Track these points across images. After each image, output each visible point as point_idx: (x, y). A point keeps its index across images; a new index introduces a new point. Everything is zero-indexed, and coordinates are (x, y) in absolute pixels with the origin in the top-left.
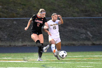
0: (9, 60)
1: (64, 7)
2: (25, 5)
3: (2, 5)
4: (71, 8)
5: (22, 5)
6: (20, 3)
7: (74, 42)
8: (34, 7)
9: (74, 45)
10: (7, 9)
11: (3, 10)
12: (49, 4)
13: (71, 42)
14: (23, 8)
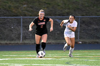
0: (33, 57)
1: (88, 6)
2: (49, 4)
3: (27, 4)
4: (95, 7)
5: (47, 4)
6: (45, 3)
7: (97, 40)
8: (59, 6)
9: (97, 43)
10: (32, 7)
11: (28, 9)
12: (74, 3)
13: (94, 40)
14: (47, 7)
